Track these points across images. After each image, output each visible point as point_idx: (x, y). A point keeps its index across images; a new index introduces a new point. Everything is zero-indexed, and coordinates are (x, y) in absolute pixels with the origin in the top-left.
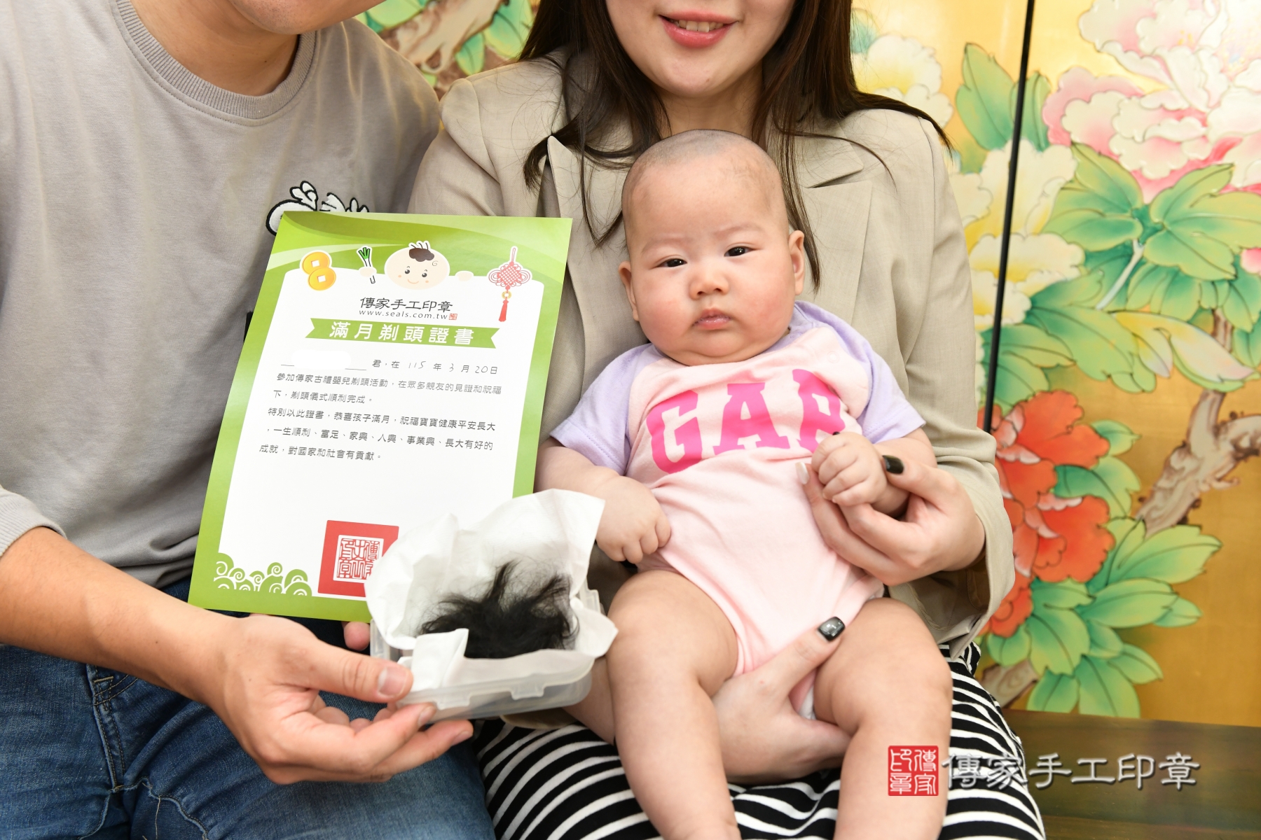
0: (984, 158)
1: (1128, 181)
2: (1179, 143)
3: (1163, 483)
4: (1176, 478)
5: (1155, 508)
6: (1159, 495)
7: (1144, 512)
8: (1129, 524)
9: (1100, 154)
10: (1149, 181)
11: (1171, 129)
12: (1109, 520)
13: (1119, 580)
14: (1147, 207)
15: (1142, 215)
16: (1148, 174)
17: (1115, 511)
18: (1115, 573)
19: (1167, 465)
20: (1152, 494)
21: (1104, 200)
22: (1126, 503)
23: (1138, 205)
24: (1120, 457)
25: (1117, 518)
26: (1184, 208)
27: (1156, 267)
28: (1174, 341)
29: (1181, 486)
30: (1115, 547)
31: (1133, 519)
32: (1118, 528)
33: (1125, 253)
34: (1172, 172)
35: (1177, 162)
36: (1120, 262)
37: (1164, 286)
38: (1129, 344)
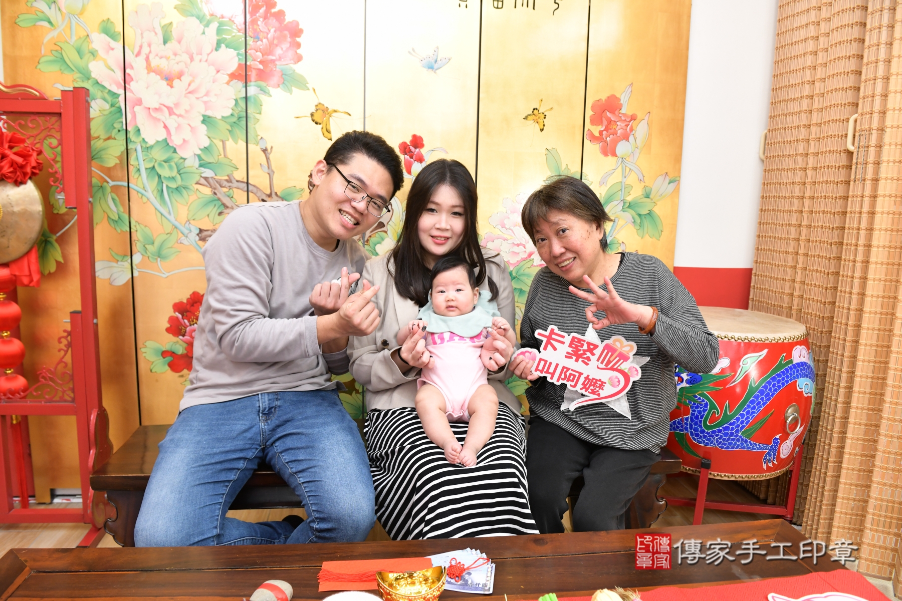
2: (518, 253)
10: (511, 264)
11: (516, 249)
13: (512, 382)
16: (511, 262)
26: (521, 271)
35: (519, 259)
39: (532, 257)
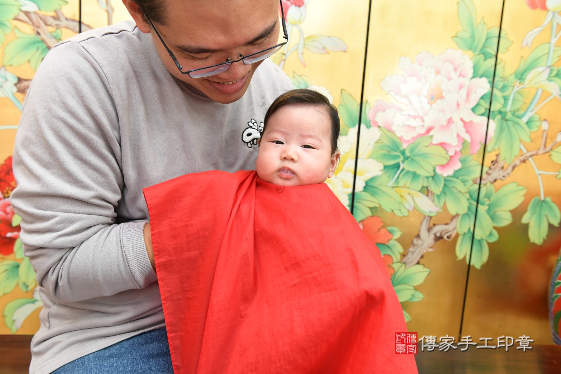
0: (348, 131)
1: (398, 140)
2: (415, 128)
3: (411, 249)
4: (415, 247)
5: (409, 259)
6: (410, 254)
7: (405, 260)
8: (400, 264)
9: (388, 130)
10: (405, 141)
11: (413, 123)
12: (393, 263)
14: (405, 150)
15: (403, 153)
16: (405, 138)
17: (395, 260)
18: (395, 283)
19: (412, 243)
20: (407, 253)
21: (390, 147)
22: (399, 257)
23: (401, 149)
24: (397, 240)
25: (396, 262)
26: (417, 151)
27: (408, 172)
28: (415, 198)
29: (417, 250)
30: (395, 273)
31: (401, 262)
32: (396, 266)
33: (397, 166)
34: (413, 138)
35: (415, 135)
36: (396, 169)
37: (411, 178)
38: (399, 199)
39: (431, 133)
